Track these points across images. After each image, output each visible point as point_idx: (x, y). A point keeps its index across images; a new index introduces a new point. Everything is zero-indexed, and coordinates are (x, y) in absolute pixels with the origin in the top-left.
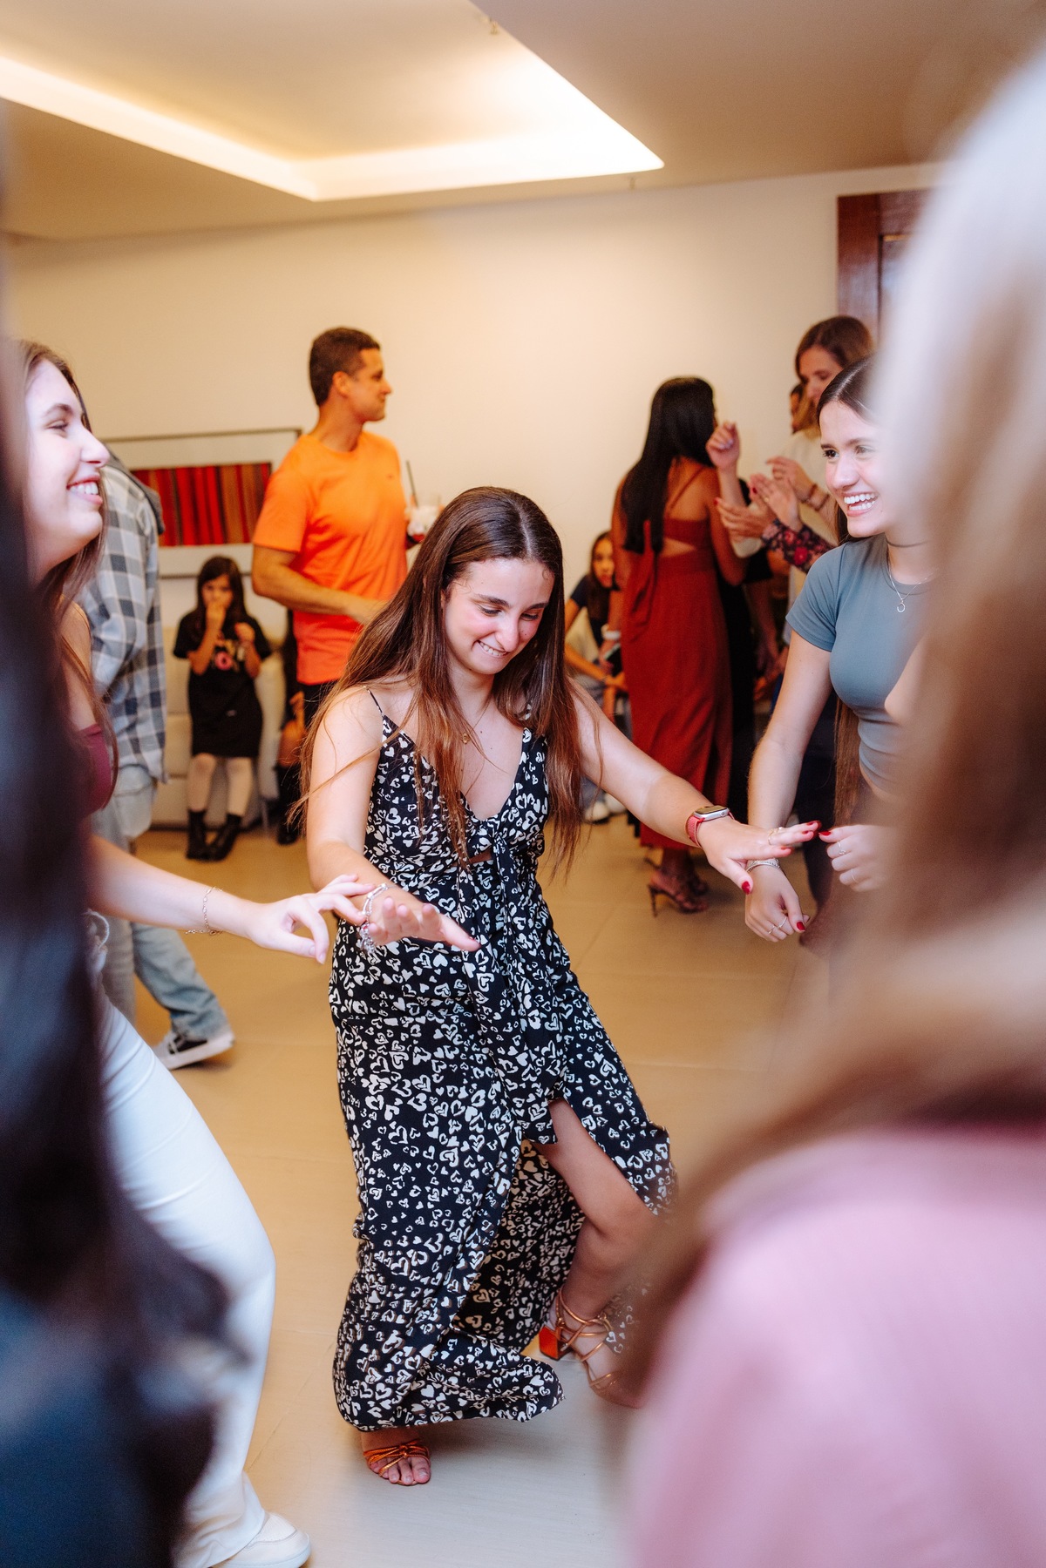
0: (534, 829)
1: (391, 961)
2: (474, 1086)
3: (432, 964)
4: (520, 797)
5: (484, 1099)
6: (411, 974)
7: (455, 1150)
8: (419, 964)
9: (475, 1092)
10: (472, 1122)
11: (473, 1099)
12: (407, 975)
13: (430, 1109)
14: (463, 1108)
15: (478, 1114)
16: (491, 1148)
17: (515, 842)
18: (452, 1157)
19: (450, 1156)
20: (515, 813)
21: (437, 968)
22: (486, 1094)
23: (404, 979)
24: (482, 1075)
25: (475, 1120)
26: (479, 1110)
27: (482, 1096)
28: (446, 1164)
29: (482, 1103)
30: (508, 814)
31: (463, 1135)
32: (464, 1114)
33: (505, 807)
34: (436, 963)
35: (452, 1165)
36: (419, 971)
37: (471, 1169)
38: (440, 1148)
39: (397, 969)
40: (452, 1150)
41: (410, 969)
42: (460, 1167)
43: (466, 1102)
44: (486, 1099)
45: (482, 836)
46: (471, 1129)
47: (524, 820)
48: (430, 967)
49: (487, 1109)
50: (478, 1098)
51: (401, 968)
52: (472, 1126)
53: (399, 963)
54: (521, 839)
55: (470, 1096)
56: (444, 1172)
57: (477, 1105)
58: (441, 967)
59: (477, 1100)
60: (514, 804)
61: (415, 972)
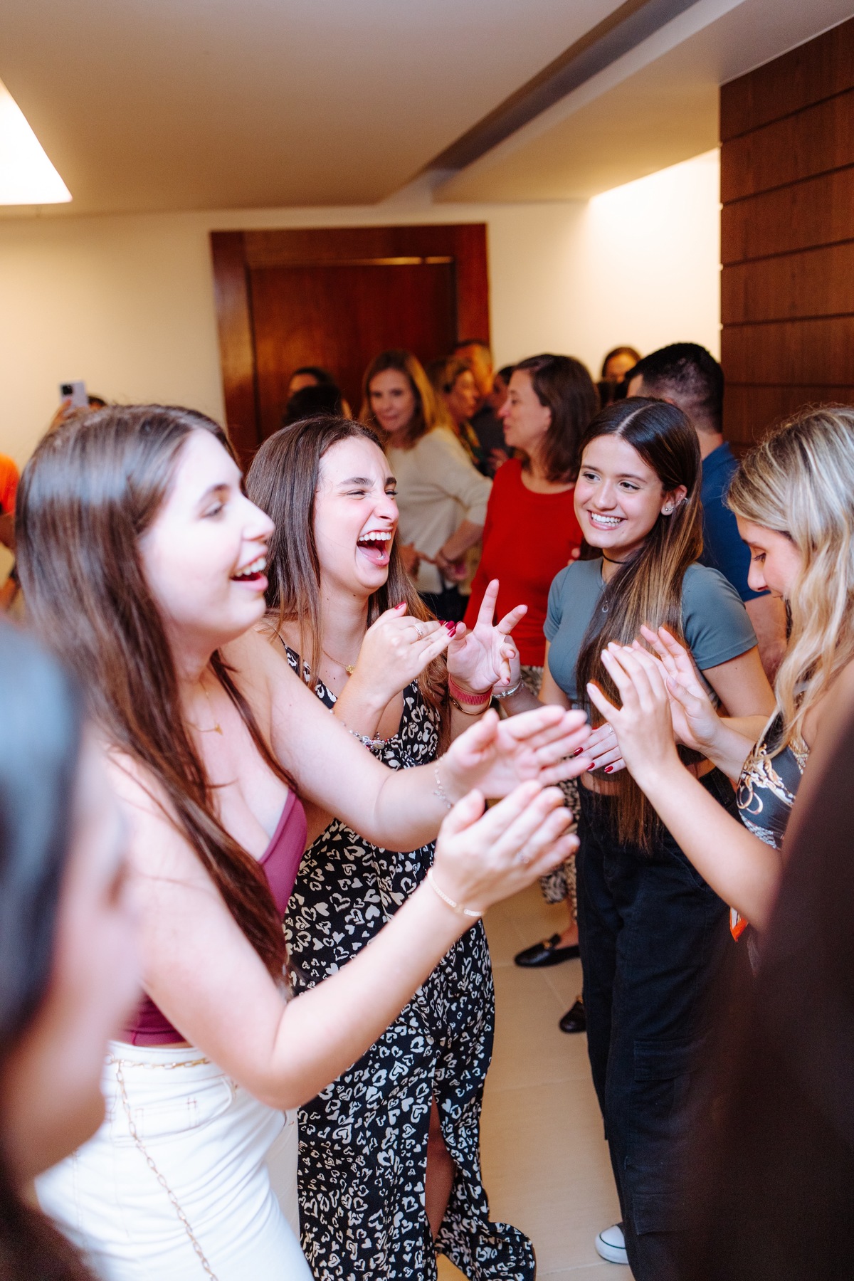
0: (434, 739)
1: (321, 924)
2: (377, 1066)
3: (364, 918)
4: (414, 710)
5: (385, 1079)
6: (342, 935)
7: (349, 1128)
8: (352, 922)
9: (377, 1071)
10: (371, 1100)
11: (374, 1079)
12: (338, 937)
13: (335, 1095)
14: (365, 1089)
15: (378, 1092)
16: (379, 1125)
17: (420, 757)
18: (344, 1134)
19: (343, 1134)
20: (414, 728)
21: (370, 922)
22: (388, 1074)
23: (335, 942)
24: (387, 1054)
25: (374, 1098)
26: (379, 1089)
27: (384, 1076)
28: (339, 1141)
29: (383, 1082)
30: (407, 731)
31: (359, 1114)
32: (365, 1094)
33: (402, 725)
34: (368, 917)
35: (344, 1142)
36: (351, 929)
37: (363, 1147)
38: (334, 1125)
39: (327, 932)
40: (345, 1128)
41: (341, 929)
42: (353, 1143)
43: (368, 1083)
44: (387, 1078)
45: (390, 759)
46: (368, 1106)
47: (423, 732)
48: (363, 922)
49: (387, 1088)
50: (380, 1077)
51: (331, 930)
52: (371, 1103)
53: (329, 925)
54: (424, 753)
55: (372, 1075)
56: (337, 1147)
57: (378, 1085)
58: (374, 918)
59: (378, 1080)
60: (410, 720)
61: (346, 932)
